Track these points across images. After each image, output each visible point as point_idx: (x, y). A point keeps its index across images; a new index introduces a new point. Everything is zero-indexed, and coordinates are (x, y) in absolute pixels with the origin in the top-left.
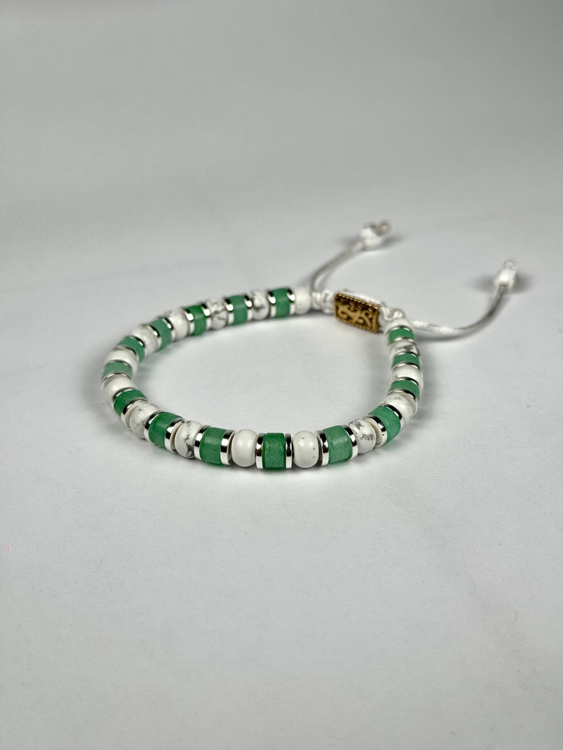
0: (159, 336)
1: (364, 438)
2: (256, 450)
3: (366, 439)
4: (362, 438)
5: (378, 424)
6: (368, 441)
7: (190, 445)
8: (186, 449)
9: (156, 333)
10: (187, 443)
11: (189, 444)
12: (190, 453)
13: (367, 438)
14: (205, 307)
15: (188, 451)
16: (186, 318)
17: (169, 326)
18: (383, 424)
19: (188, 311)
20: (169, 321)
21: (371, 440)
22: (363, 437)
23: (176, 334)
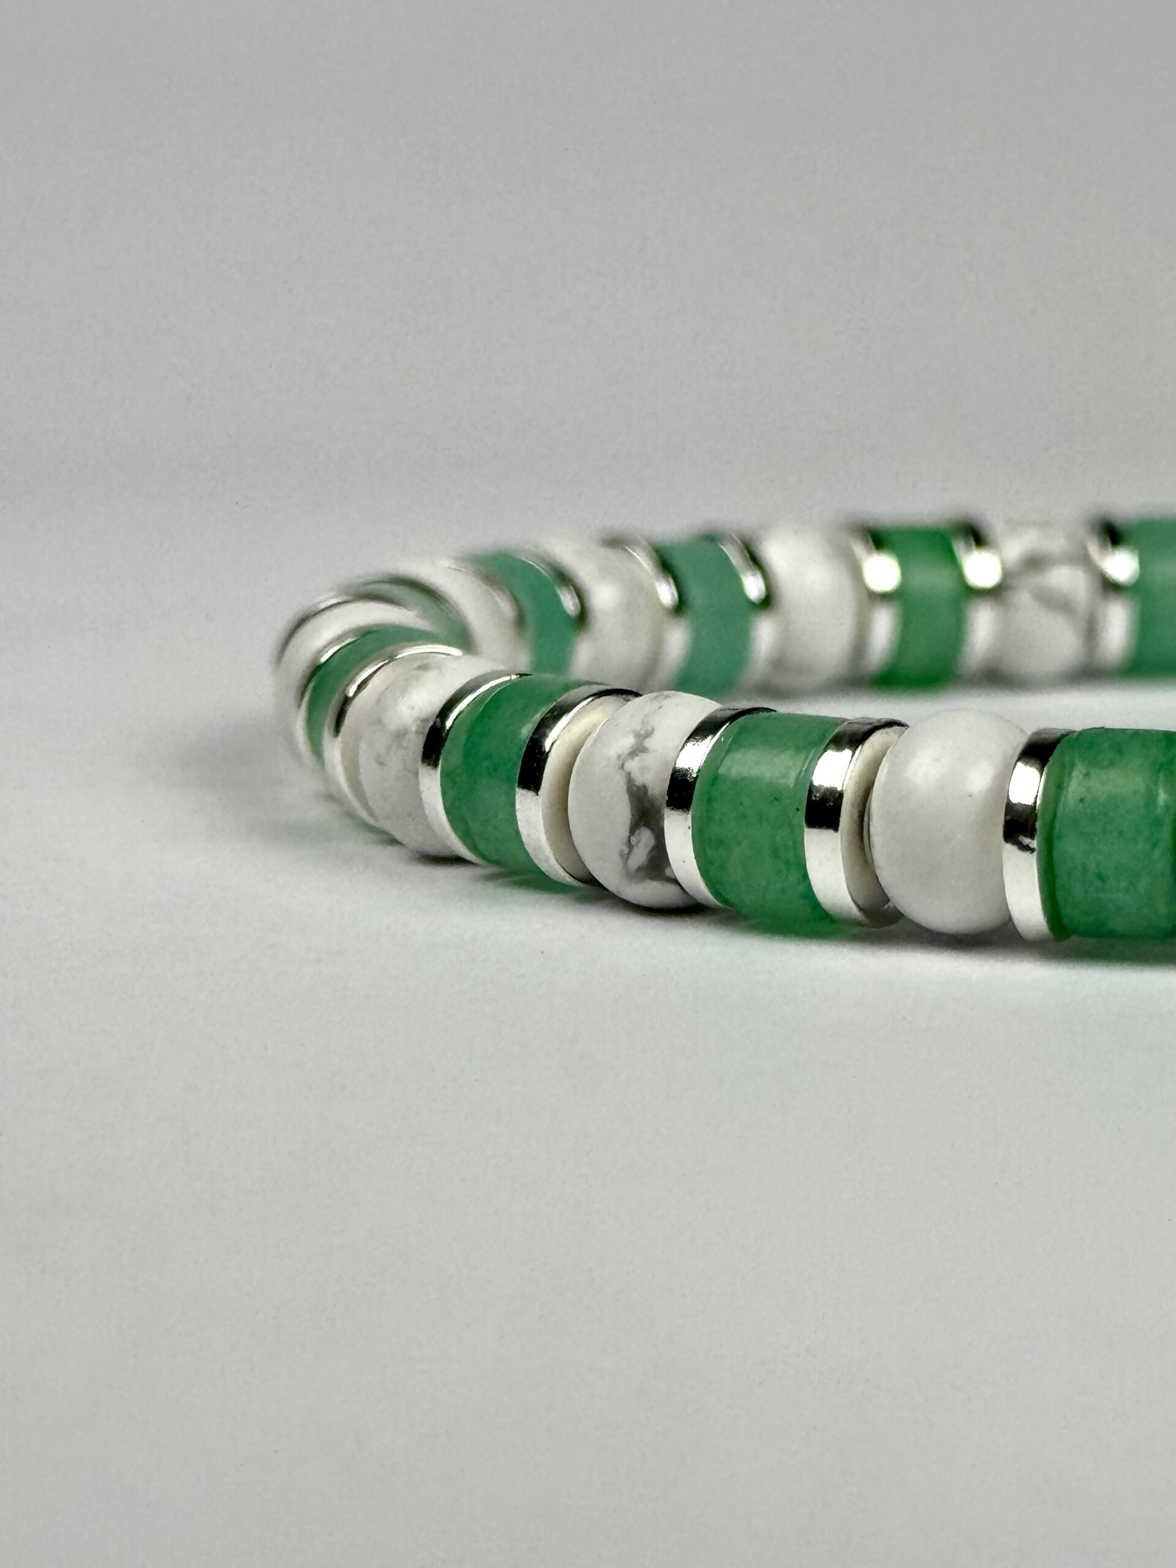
0: (680, 607)
2: (1010, 807)
7: (644, 789)
8: (622, 812)
9: (666, 593)
10: (629, 774)
11: (639, 780)
12: (646, 837)
14: (977, 536)
15: (634, 828)
16: (856, 572)
17: (753, 586)
19: (878, 539)
20: (755, 561)
23: (786, 637)
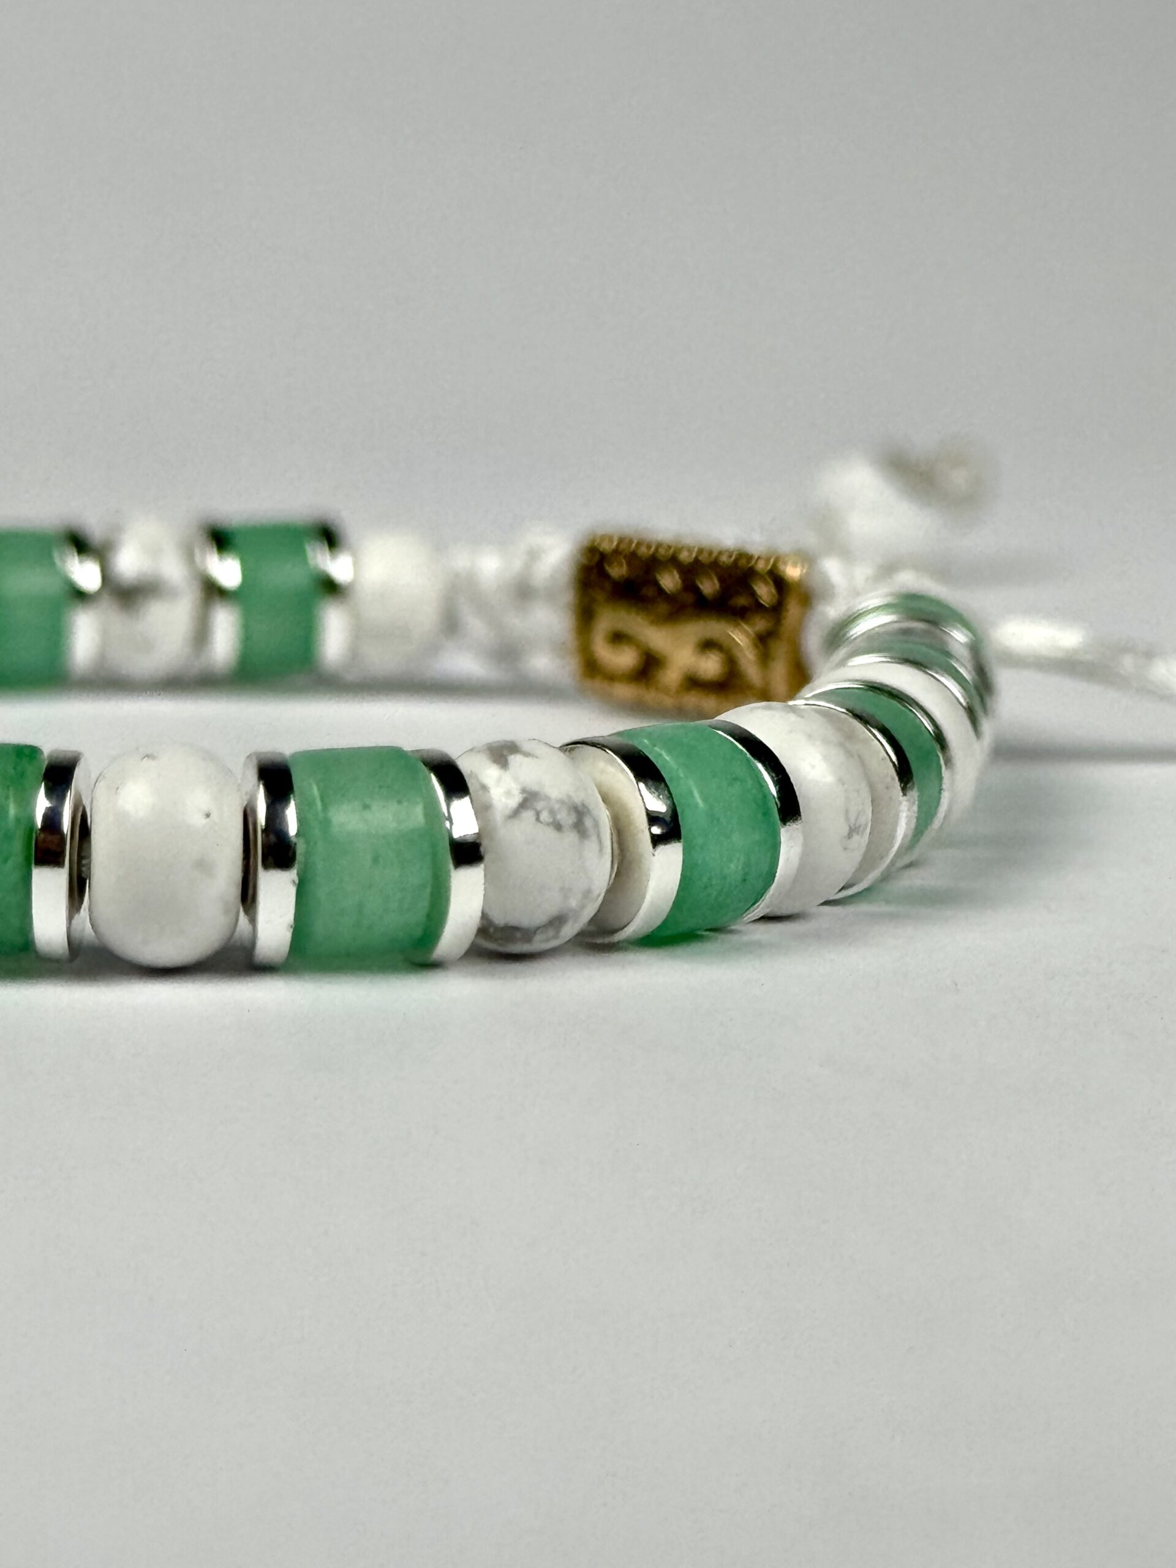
1: (528, 815)
3: (538, 819)
4: (516, 813)
5: (642, 785)
6: (551, 833)
13: (545, 816)
18: (670, 793)
21: (571, 837)
22: (524, 805)
